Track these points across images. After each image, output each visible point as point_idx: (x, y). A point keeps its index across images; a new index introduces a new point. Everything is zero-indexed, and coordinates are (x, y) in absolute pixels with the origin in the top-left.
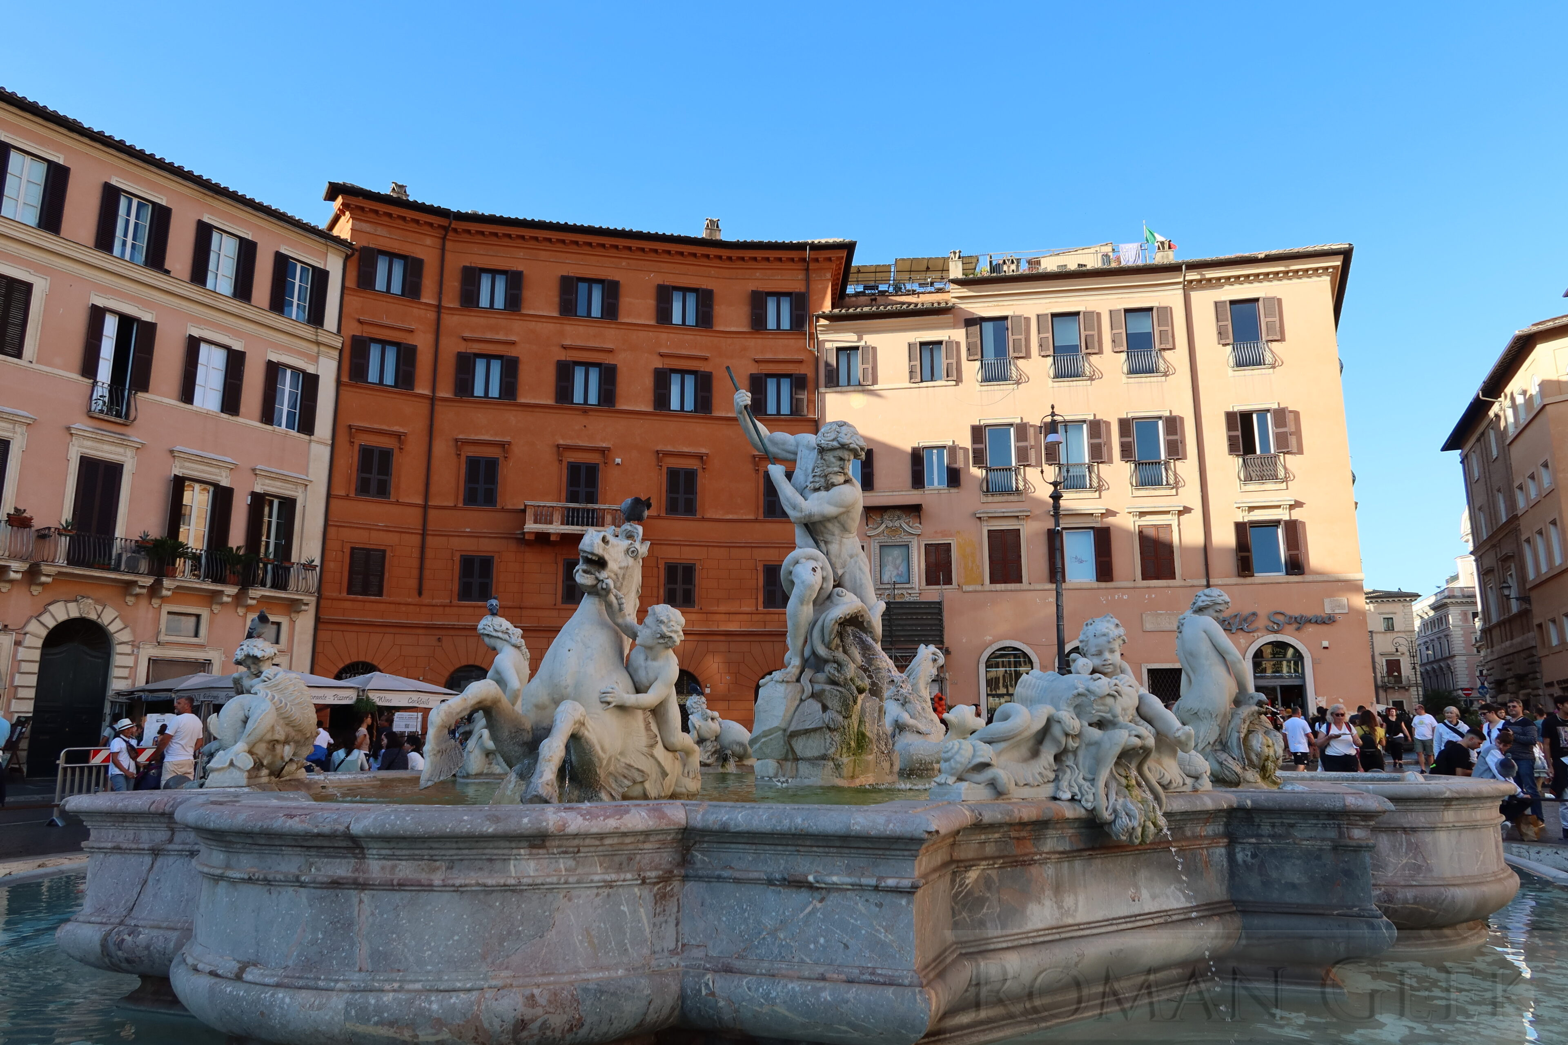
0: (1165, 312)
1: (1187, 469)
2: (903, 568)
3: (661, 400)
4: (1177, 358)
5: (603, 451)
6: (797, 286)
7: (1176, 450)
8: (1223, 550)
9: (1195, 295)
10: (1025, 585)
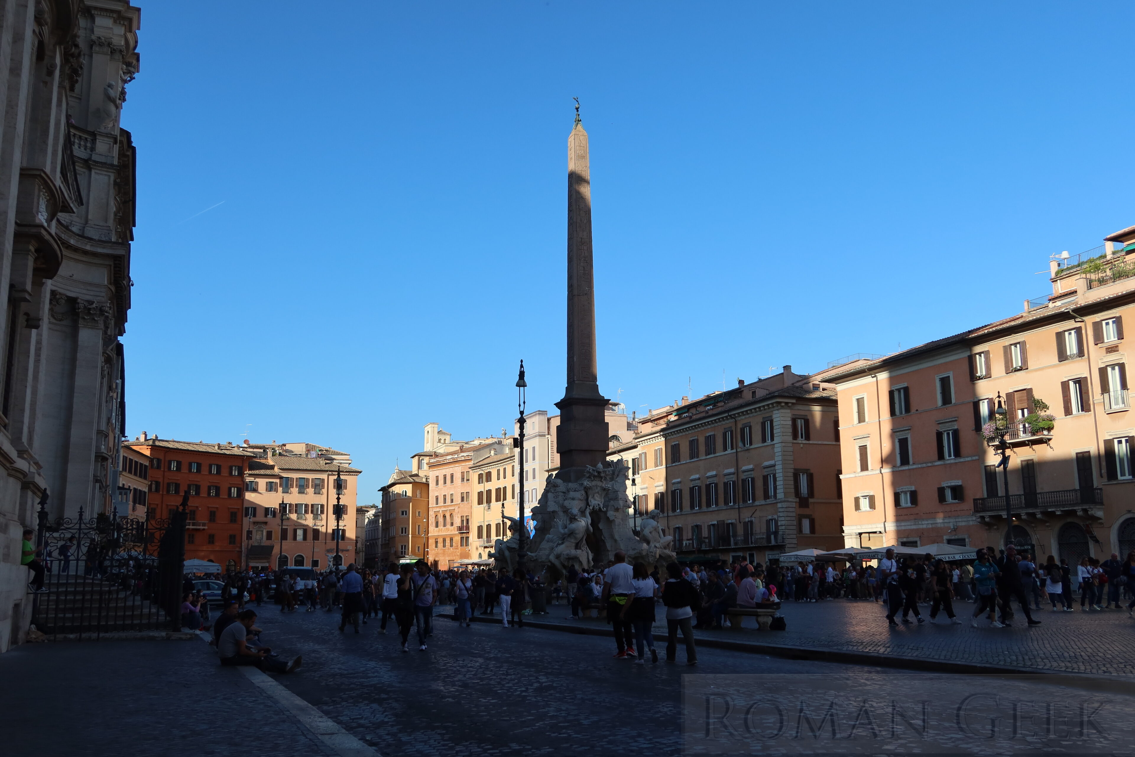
0: (323, 480)
1: (324, 516)
2: (261, 536)
3: (209, 493)
4: (325, 491)
5: (197, 507)
6: (240, 465)
7: (322, 512)
8: (329, 533)
9: (330, 477)
10: (288, 541)
